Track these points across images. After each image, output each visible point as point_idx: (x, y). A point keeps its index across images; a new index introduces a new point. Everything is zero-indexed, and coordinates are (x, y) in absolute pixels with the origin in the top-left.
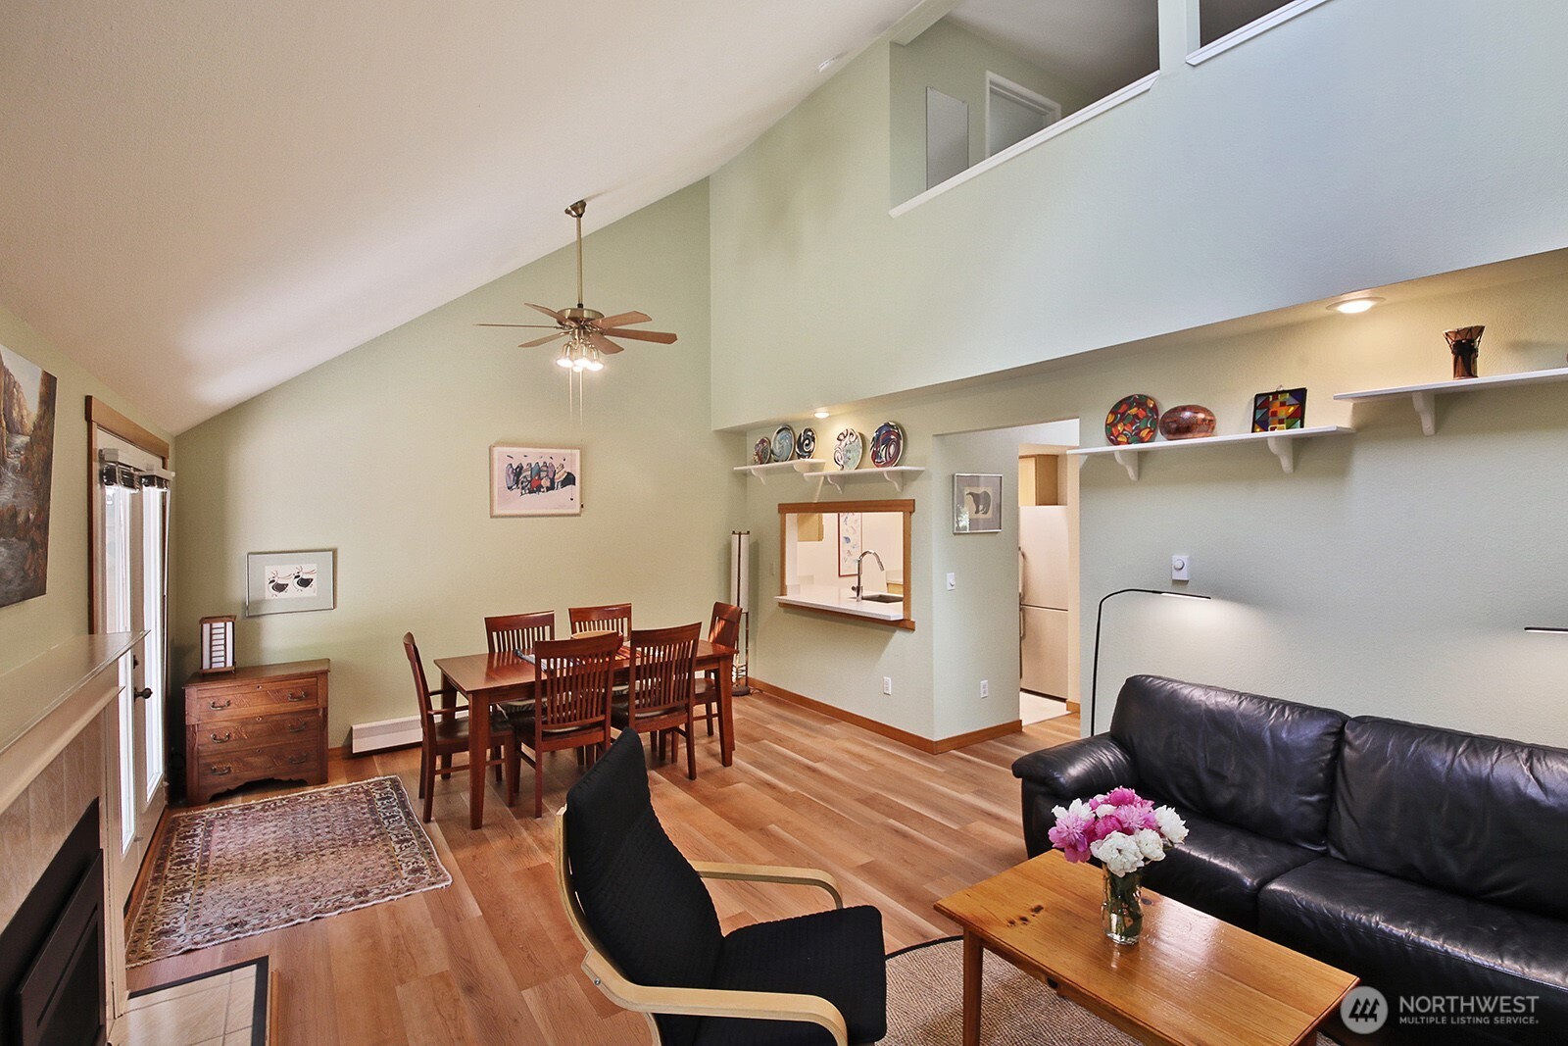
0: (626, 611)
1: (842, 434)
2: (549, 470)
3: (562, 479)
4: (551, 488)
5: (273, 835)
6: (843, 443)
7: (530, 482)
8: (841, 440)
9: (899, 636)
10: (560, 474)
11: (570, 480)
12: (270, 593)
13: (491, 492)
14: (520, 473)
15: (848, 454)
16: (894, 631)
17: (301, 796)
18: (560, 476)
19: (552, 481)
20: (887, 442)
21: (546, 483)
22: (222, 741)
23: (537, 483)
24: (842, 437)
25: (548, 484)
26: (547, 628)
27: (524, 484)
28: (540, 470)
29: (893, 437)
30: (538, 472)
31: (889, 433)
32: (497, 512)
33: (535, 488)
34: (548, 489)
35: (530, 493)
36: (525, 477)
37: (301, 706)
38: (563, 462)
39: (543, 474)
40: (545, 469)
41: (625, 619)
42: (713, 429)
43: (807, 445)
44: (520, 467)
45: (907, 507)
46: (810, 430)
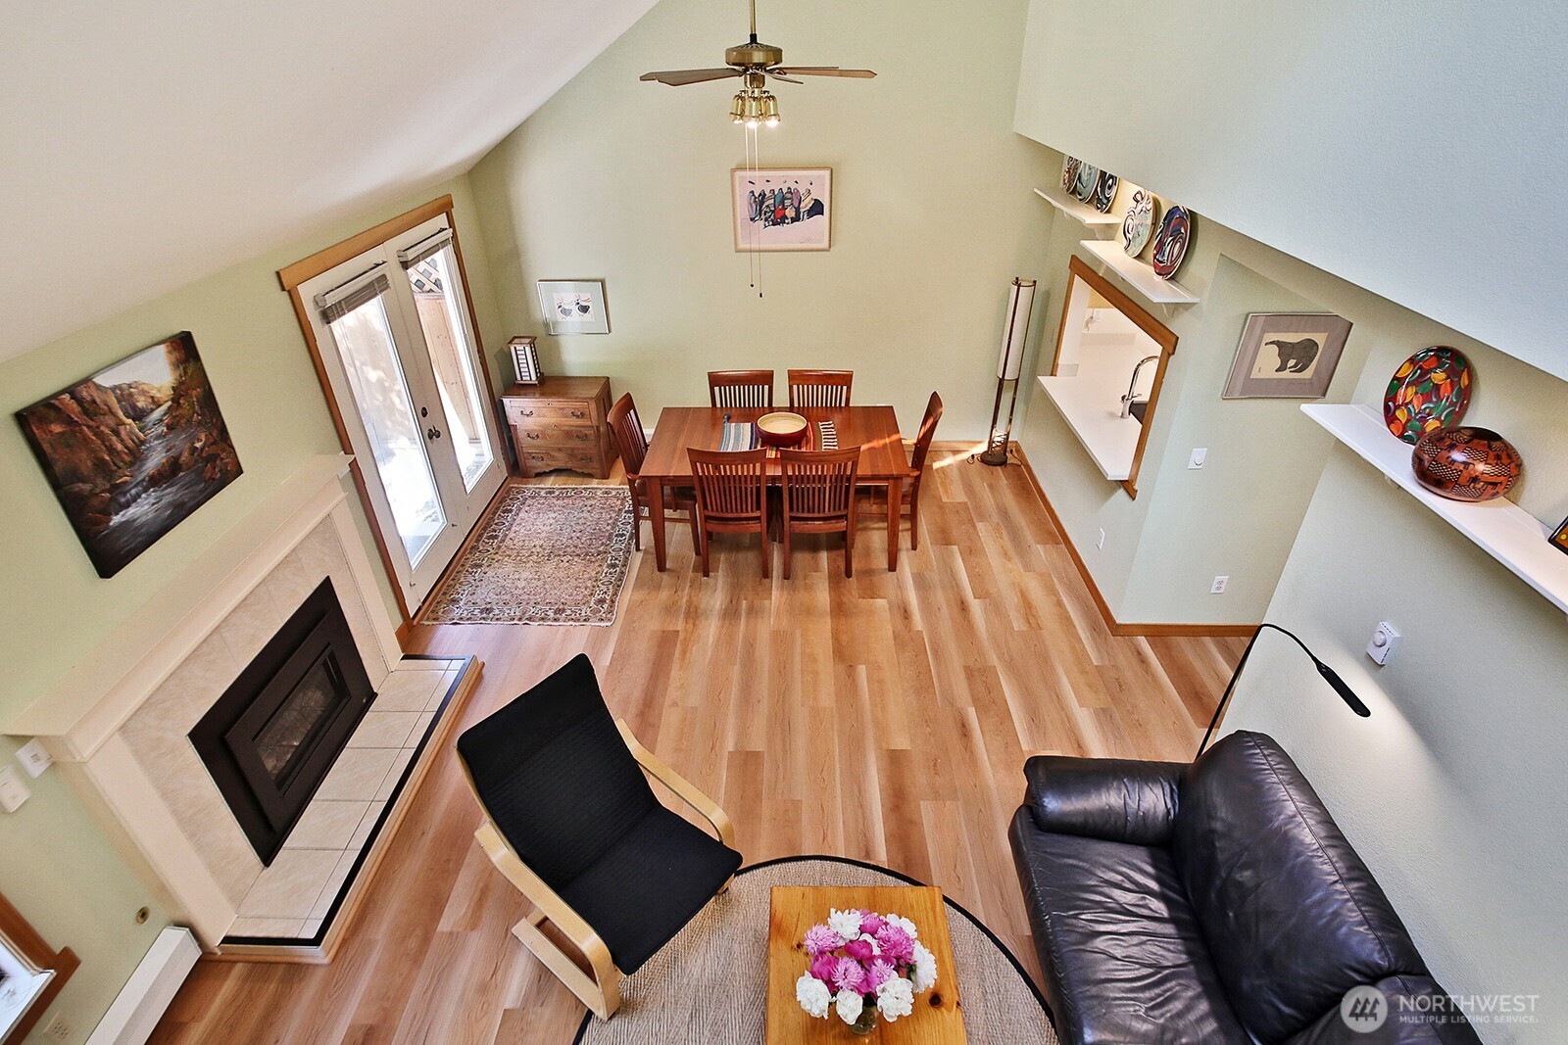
0: (845, 379)
1: (1140, 193)
2: (794, 198)
3: (808, 208)
4: (796, 219)
5: (548, 528)
6: (1140, 207)
7: (773, 212)
9: (1117, 499)
10: (806, 201)
11: (817, 208)
12: (560, 317)
13: (735, 223)
14: (762, 203)
15: (1140, 227)
16: (1119, 488)
17: (585, 489)
18: (807, 204)
19: (798, 210)
20: (1175, 234)
21: (790, 213)
22: (533, 438)
23: (781, 213)
24: (1139, 198)
25: (793, 215)
26: (766, 387)
27: (768, 215)
28: (784, 198)
29: (1182, 230)
30: (782, 199)
31: (1181, 220)
32: (742, 246)
33: (779, 219)
34: (794, 220)
35: (773, 225)
36: (767, 206)
37: (580, 422)
38: (810, 187)
39: (787, 202)
40: (789, 196)
41: (845, 388)
42: (1013, 130)
43: (1109, 187)
44: (763, 195)
45: (1169, 343)
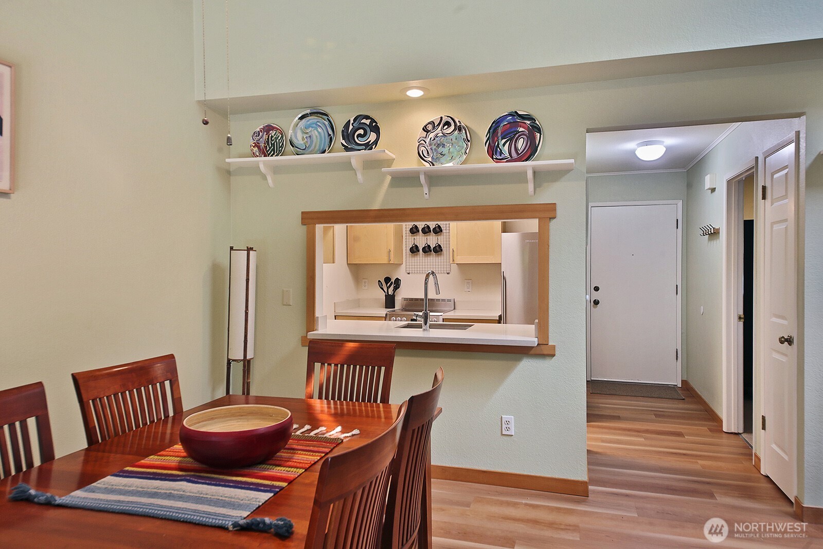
1: (432, 123)
6: (432, 135)
8: (427, 131)
9: (526, 365)
15: (441, 149)
16: (519, 360)
20: (511, 136)
24: (430, 127)
29: (521, 129)
31: (514, 124)
42: (196, 100)
43: (359, 135)
45: (546, 212)
46: (367, 117)
